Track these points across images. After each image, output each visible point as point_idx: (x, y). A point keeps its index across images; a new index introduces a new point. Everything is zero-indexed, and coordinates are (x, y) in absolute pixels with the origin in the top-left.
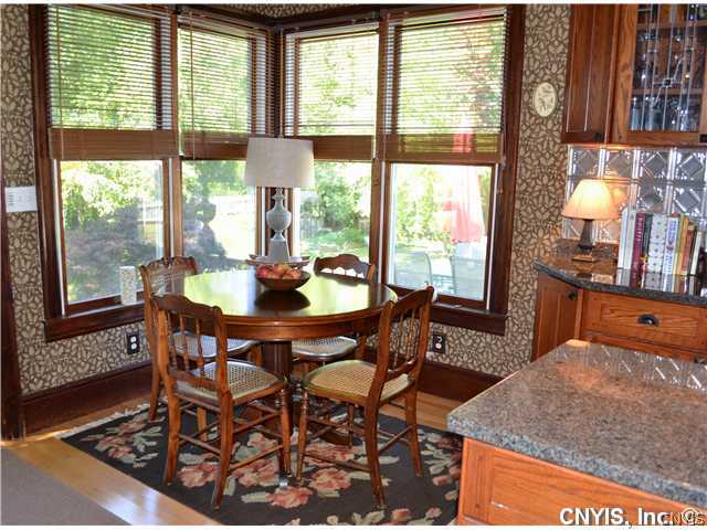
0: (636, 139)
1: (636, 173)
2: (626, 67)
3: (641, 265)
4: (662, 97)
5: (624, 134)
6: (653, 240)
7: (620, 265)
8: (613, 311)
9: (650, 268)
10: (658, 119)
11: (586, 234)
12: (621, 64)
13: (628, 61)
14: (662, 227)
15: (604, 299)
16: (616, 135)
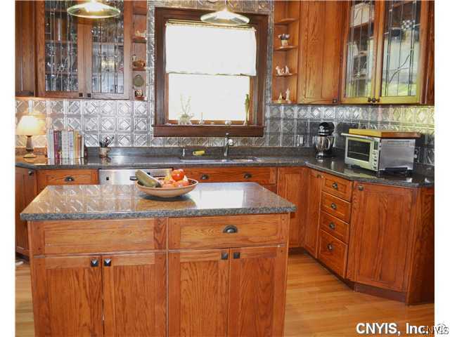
0: (49, 95)
1: (49, 111)
2: (41, 60)
3: (58, 156)
4: (60, 75)
5: (43, 93)
6: (63, 143)
7: (49, 157)
8: (53, 178)
9: (64, 157)
10: (58, 86)
11: (29, 144)
12: (38, 59)
13: (42, 57)
14: (67, 137)
15: (48, 173)
16: (39, 93)
